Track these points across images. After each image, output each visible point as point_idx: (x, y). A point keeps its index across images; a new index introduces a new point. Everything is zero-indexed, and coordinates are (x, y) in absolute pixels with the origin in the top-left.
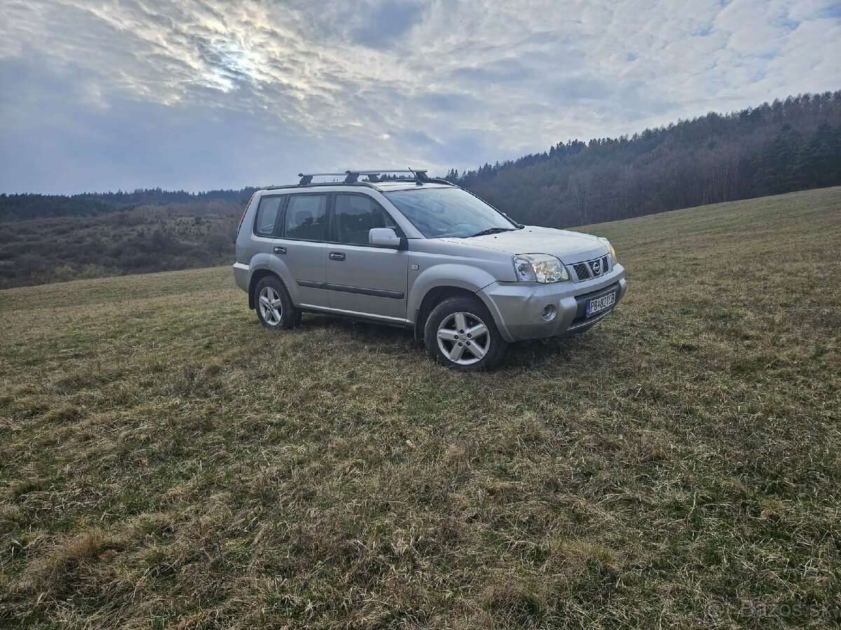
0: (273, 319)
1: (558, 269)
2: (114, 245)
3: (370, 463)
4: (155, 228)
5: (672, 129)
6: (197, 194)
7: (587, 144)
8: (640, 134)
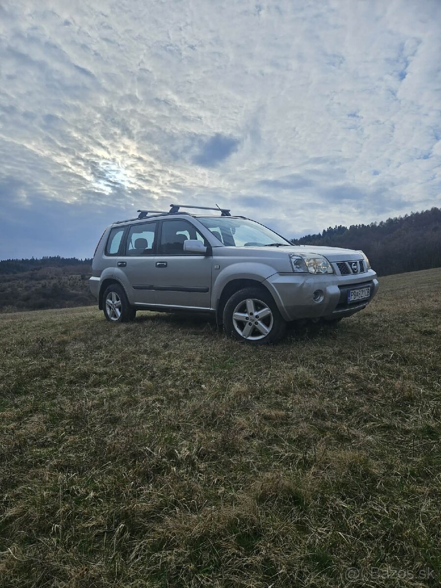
0: (115, 316)
1: (324, 265)
2: (26, 293)
3: (170, 400)
4: (54, 282)
5: (407, 219)
6: (84, 260)
7: (348, 228)
8: (385, 221)
